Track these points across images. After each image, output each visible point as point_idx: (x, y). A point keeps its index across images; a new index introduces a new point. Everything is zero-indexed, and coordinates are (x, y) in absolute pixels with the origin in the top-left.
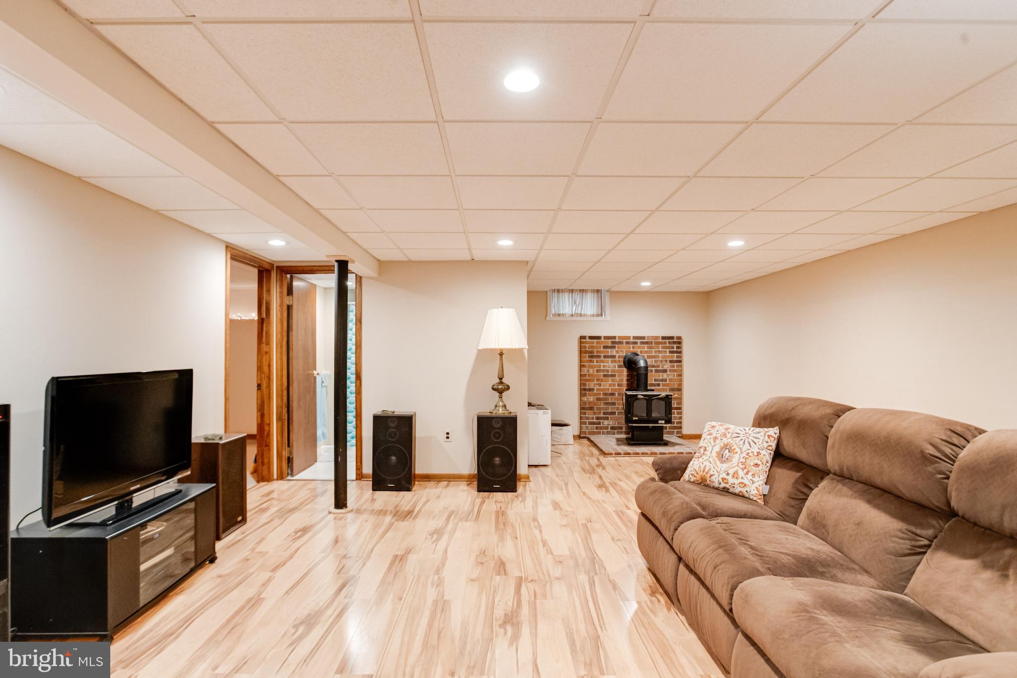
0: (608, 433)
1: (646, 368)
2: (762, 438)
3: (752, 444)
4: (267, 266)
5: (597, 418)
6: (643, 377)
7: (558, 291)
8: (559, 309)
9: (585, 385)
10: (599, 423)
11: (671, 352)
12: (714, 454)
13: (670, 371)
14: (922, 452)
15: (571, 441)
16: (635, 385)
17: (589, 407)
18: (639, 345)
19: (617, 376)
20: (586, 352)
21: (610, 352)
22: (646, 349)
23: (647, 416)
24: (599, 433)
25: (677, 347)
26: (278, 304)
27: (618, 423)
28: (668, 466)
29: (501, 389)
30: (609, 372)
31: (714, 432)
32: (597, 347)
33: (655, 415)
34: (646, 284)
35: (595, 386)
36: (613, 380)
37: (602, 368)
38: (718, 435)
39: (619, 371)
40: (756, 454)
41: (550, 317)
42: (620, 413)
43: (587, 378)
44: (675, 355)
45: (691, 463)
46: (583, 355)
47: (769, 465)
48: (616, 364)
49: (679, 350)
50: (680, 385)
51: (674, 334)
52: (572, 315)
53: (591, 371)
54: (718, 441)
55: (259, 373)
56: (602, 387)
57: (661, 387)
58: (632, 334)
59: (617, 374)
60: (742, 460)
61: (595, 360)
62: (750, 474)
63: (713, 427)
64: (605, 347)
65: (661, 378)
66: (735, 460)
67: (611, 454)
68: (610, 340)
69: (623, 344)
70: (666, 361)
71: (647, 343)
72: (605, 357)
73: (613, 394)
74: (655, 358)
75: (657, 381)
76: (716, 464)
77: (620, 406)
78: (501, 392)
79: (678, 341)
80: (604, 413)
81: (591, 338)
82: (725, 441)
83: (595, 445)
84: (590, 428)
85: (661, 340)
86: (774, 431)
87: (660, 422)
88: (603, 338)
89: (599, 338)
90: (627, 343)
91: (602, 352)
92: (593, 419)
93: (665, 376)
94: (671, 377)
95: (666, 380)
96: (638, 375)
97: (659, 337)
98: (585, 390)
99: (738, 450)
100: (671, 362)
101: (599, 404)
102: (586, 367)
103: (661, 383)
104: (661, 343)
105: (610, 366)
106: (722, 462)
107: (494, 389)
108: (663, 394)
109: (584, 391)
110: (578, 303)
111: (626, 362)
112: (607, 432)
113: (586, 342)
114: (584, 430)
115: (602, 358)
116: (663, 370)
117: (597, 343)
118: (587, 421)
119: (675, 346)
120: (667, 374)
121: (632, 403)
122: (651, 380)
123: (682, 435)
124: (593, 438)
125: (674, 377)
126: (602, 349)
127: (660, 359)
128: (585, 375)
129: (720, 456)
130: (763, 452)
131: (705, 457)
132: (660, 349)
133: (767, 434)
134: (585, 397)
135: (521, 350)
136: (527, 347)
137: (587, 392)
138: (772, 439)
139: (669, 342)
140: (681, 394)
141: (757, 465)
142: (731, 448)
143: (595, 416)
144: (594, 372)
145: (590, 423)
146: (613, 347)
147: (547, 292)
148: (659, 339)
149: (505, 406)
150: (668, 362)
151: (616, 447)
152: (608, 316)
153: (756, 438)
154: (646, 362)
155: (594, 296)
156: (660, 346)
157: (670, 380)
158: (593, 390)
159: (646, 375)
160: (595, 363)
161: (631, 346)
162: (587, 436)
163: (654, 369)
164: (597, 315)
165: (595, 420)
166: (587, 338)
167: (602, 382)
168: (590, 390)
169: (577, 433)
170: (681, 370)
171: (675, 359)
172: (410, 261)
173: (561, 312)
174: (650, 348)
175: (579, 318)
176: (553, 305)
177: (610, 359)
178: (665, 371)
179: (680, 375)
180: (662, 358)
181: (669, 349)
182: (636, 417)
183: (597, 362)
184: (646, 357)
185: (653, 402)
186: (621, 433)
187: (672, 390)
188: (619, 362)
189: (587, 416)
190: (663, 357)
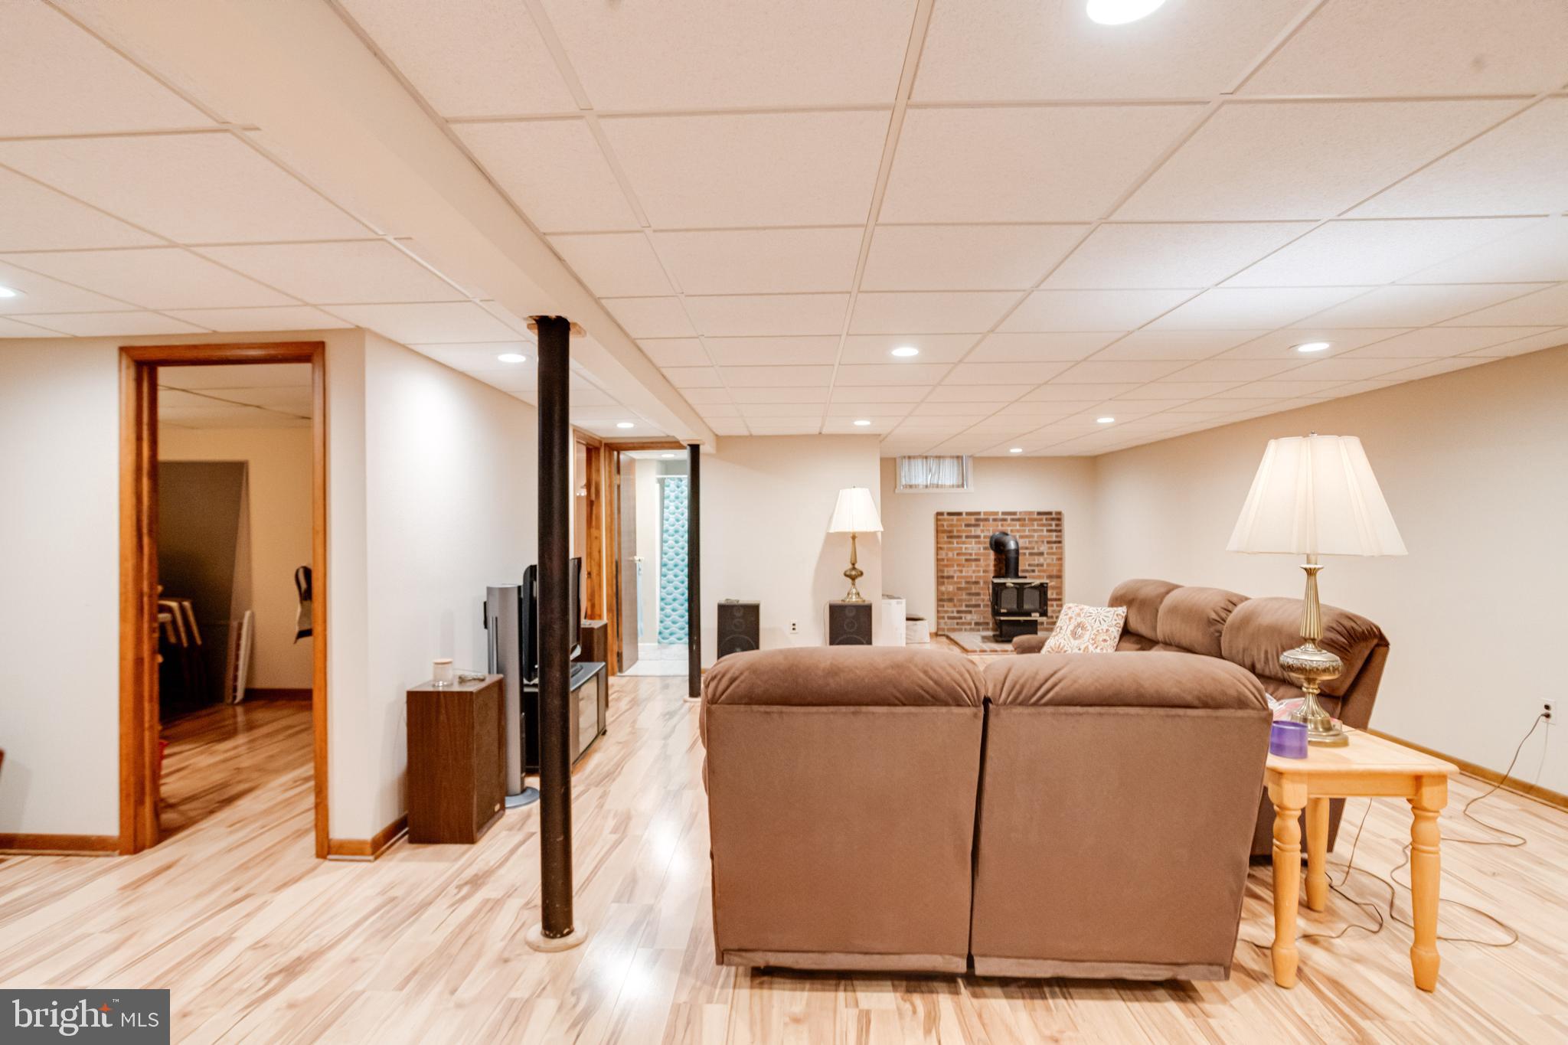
0: (971, 630)
1: (1017, 551)
2: (1111, 617)
3: (1102, 622)
4: (597, 444)
5: (958, 612)
6: (1012, 562)
7: (909, 457)
8: (910, 480)
9: (943, 571)
10: (961, 618)
11: (1049, 531)
12: (1069, 632)
13: (1047, 554)
14: (1208, 618)
15: (927, 639)
16: (1003, 571)
17: (948, 599)
18: (1009, 522)
19: (982, 560)
20: (944, 532)
21: (974, 531)
22: (1018, 527)
23: (1018, 607)
24: (961, 630)
25: (1056, 524)
26: (608, 484)
27: (984, 617)
28: (1026, 645)
29: (854, 575)
30: (972, 556)
31: (1070, 613)
32: (956, 526)
33: (1026, 607)
34: (1016, 451)
35: (955, 573)
36: (977, 566)
37: (964, 551)
38: (1073, 616)
39: (984, 555)
40: (1105, 631)
41: (900, 489)
42: (985, 606)
43: (945, 563)
44: (1054, 534)
45: (1048, 641)
46: (940, 535)
47: (1117, 640)
48: (981, 546)
49: (1058, 528)
50: (1060, 570)
51: (1053, 508)
52: (927, 486)
53: (950, 555)
54: (1073, 621)
55: (589, 560)
56: (964, 574)
57: (1036, 573)
58: (1000, 509)
59: (982, 558)
60: (1093, 636)
61: (955, 541)
62: (1099, 648)
63: (1070, 608)
64: (967, 525)
65: (1036, 562)
66: (1086, 637)
67: (975, 651)
68: (973, 517)
69: (989, 521)
70: (1043, 542)
71: (1019, 520)
72: (967, 537)
73: (977, 583)
74: (1028, 538)
75: (1031, 566)
76: (1069, 640)
77: (986, 597)
78: (853, 578)
79: (1057, 518)
80: (967, 606)
81: (950, 514)
82: (1079, 620)
83: (956, 643)
84: (949, 624)
85: (1036, 516)
86: (1122, 610)
87: (1033, 614)
88: (964, 514)
89: (959, 514)
90: (995, 520)
91: (964, 531)
92: (953, 612)
93: (1041, 560)
94: (1049, 561)
95: (1042, 565)
96: (1007, 560)
97: (1034, 512)
98: (943, 577)
99: (1089, 628)
100: (1048, 542)
101: (961, 594)
102: (943, 550)
103: (1036, 569)
104: (1035, 520)
105: (973, 548)
106: (1075, 639)
107: (846, 575)
108: (1037, 582)
109: (941, 579)
110: (933, 472)
111: (993, 543)
112: (970, 628)
113: (944, 520)
114: (942, 626)
115: (964, 539)
116: (1039, 552)
117: (958, 520)
118: (946, 615)
119: (1054, 523)
120: (1043, 558)
121: (999, 592)
122: (1023, 565)
124: (953, 635)
125: (1053, 561)
126: (963, 527)
127: (1036, 539)
128: (943, 560)
129: (1074, 634)
130: (1111, 629)
131: (1060, 636)
132: (1036, 527)
133: (1116, 613)
134: (943, 587)
135: (874, 534)
136: (882, 530)
137: (946, 580)
138: (1120, 617)
139: (1046, 518)
140: (1061, 582)
141: (1105, 641)
142: (1083, 626)
143: (955, 609)
144: (954, 556)
145: (950, 618)
146: (977, 525)
147: (895, 459)
148: (1034, 515)
149: (858, 594)
150: (1045, 543)
151: (981, 644)
152: (970, 488)
153: (1106, 617)
154: (1017, 543)
155: (953, 463)
156: (1035, 523)
157: (1048, 565)
158: (952, 577)
159: (1017, 559)
160: (955, 545)
161: (1000, 523)
162: (946, 633)
163: (1027, 552)
164: (958, 486)
165: (955, 615)
166: (945, 514)
167: (963, 567)
168: (949, 577)
169: (934, 630)
170: (1061, 554)
171: (1054, 539)
172: (751, 436)
173: (913, 483)
174: (1022, 525)
175: (935, 490)
176: (903, 474)
177: (973, 540)
178: (1041, 554)
179: (1060, 559)
181: (1045, 527)
182: (1004, 608)
183: (957, 543)
184: (1018, 537)
185: (1026, 591)
186: (988, 629)
187: (1050, 577)
188: (985, 543)
189: (945, 609)
190: (1039, 537)
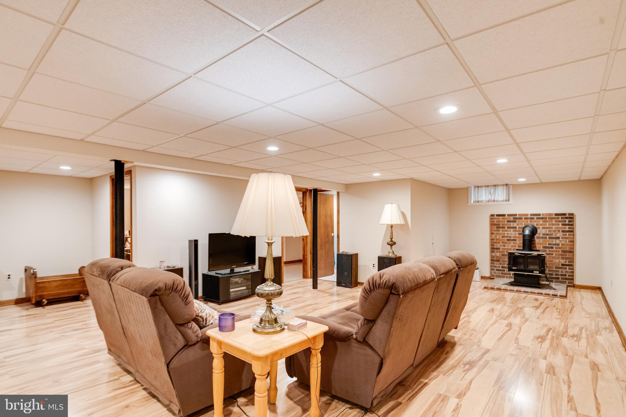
1: (531, 236)
4: (306, 191)
5: (502, 267)
7: (478, 187)
8: (478, 198)
9: (494, 245)
11: (564, 225)
13: (563, 238)
17: (496, 260)
18: (535, 219)
19: (517, 240)
20: (494, 225)
21: (512, 225)
22: (541, 223)
23: (526, 267)
25: (568, 221)
26: (310, 205)
29: (392, 244)
30: (511, 238)
32: (502, 222)
33: (531, 267)
34: (522, 180)
35: (501, 247)
37: (506, 235)
39: (519, 237)
41: (471, 203)
43: (495, 241)
44: (568, 227)
46: (492, 226)
48: (517, 233)
49: (571, 223)
50: (573, 248)
51: (567, 211)
52: (488, 201)
53: (498, 237)
56: (506, 247)
58: (530, 213)
59: (517, 239)
61: (501, 230)
64: (508, 221)
65: (554, 243)
68: (512, 217)
69: (522, 219)
70: (559, 231)
71: (542, 218)
72: (508, 228)
74: (548, 229)
75: (551, 245)
78: (391, 245)
79: (571, 217)
81: (498, 215)
84: (497, 273)
85: (554, 216)
87: (535, 272)
88: (507, 215)
89: (504, 215)
90: (526, 218)
91: (506, 225)
92: (499, 267)
93: (558, 241)
94: (563, 242)
95: (558, 245)
97: (553, 214)
98: (493, 248)
100: (563, 231)
101: (504, 258)
102: (494, 234)
103: (554, 246)
104: (554, 218)
105: (512, 233)
107: (388, 244)
109: (493, 249)
110: (492, 193)
112: (510, 276)
113: (495, 218)
114: (493, 274)
115: (506, 229)
116: (556, 237)
117: (502, 219)
118: (495, 268)
120: (559, 240)
121: (512, 258)
123: (573, 284)
125: (566, 242)
126: (506, 222)
128: (494, 239)
132: (554, 223)
134: (494, 253)
135: (400, 225)
137: (495, 250)
139: (562, 217)
143: (501, 266)
144: (500, 238)
145: (497, 270)
146: (514, 221)
147: (468, 188)
148: (553, 215)
149: (393, 252)
150: (561, 232)
151: (506, 286)
152: (513, 201)
154: (531, 231)
155: (503, 188)
156: (554, 220)
157: (562, 244)
158: (499, 249)
159: (530, 241)
160: (501, 232)
161: (529, 220)
162: (495, 278)
163: (547, 236)
164: (506, 201)
165: (501, 268)
166: (495, 215)
167: (506, 244)
168: (497, 249)
169: (488, 276)
170: (573, 238)
171: (567, 229)
173: (480, 200)
174: (545, 221)
175: (492, 203)
176: (473, 196)
177: (512, 229)
178: (558, 238)
179: (572, 242)
180: (555, 229)
181: (561, 222)
182: (515, 267)
183: (502, 231)
184: (541, 228)
185: (529, 258)
188: (519, 231)
189: (495, 265)
